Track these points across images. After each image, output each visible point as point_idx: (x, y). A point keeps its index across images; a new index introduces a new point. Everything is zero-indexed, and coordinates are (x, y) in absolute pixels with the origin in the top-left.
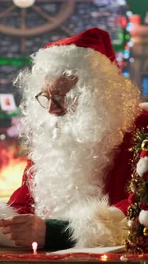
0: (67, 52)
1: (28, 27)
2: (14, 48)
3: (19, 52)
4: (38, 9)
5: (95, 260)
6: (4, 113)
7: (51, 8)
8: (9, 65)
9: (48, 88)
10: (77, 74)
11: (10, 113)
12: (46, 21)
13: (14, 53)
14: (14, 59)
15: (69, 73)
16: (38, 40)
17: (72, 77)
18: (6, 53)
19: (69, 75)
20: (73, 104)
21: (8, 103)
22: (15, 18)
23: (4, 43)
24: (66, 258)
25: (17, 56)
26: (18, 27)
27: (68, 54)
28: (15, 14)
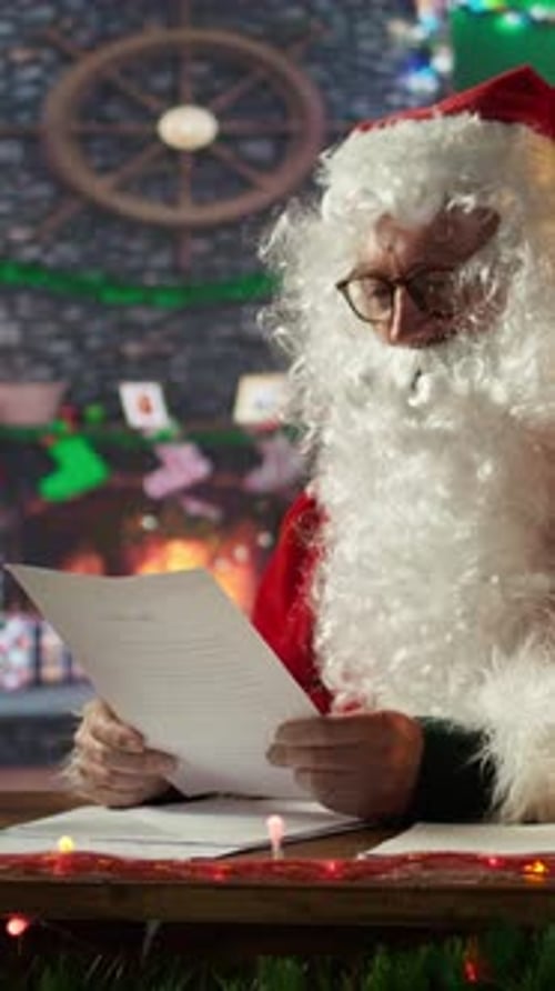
0: (455, 137)
1: (200, 202)
2: (162, 259)
3: (175, 270)
4: (226, 153)
5: (503, 879)
6: (136, 434)
7: (260, 149)
8: (147, 304)
9: (392, 258)
10: (492, 201)
11: (151, 434)
12: (245, 185)
13: (161, 271)
14: (161, 288)
15: (469, 201)
16: (225, 236)
17: (480, 212)
18: (141, 271)
19: (467, 210)
20: (488, 298)
21: (146, 407)
22: (163, 177)
23: (137, 245)
24: (396, 874)
25: (170, 281)
26: (171, 201)
27: (460, 139)
28: (166, 166)
